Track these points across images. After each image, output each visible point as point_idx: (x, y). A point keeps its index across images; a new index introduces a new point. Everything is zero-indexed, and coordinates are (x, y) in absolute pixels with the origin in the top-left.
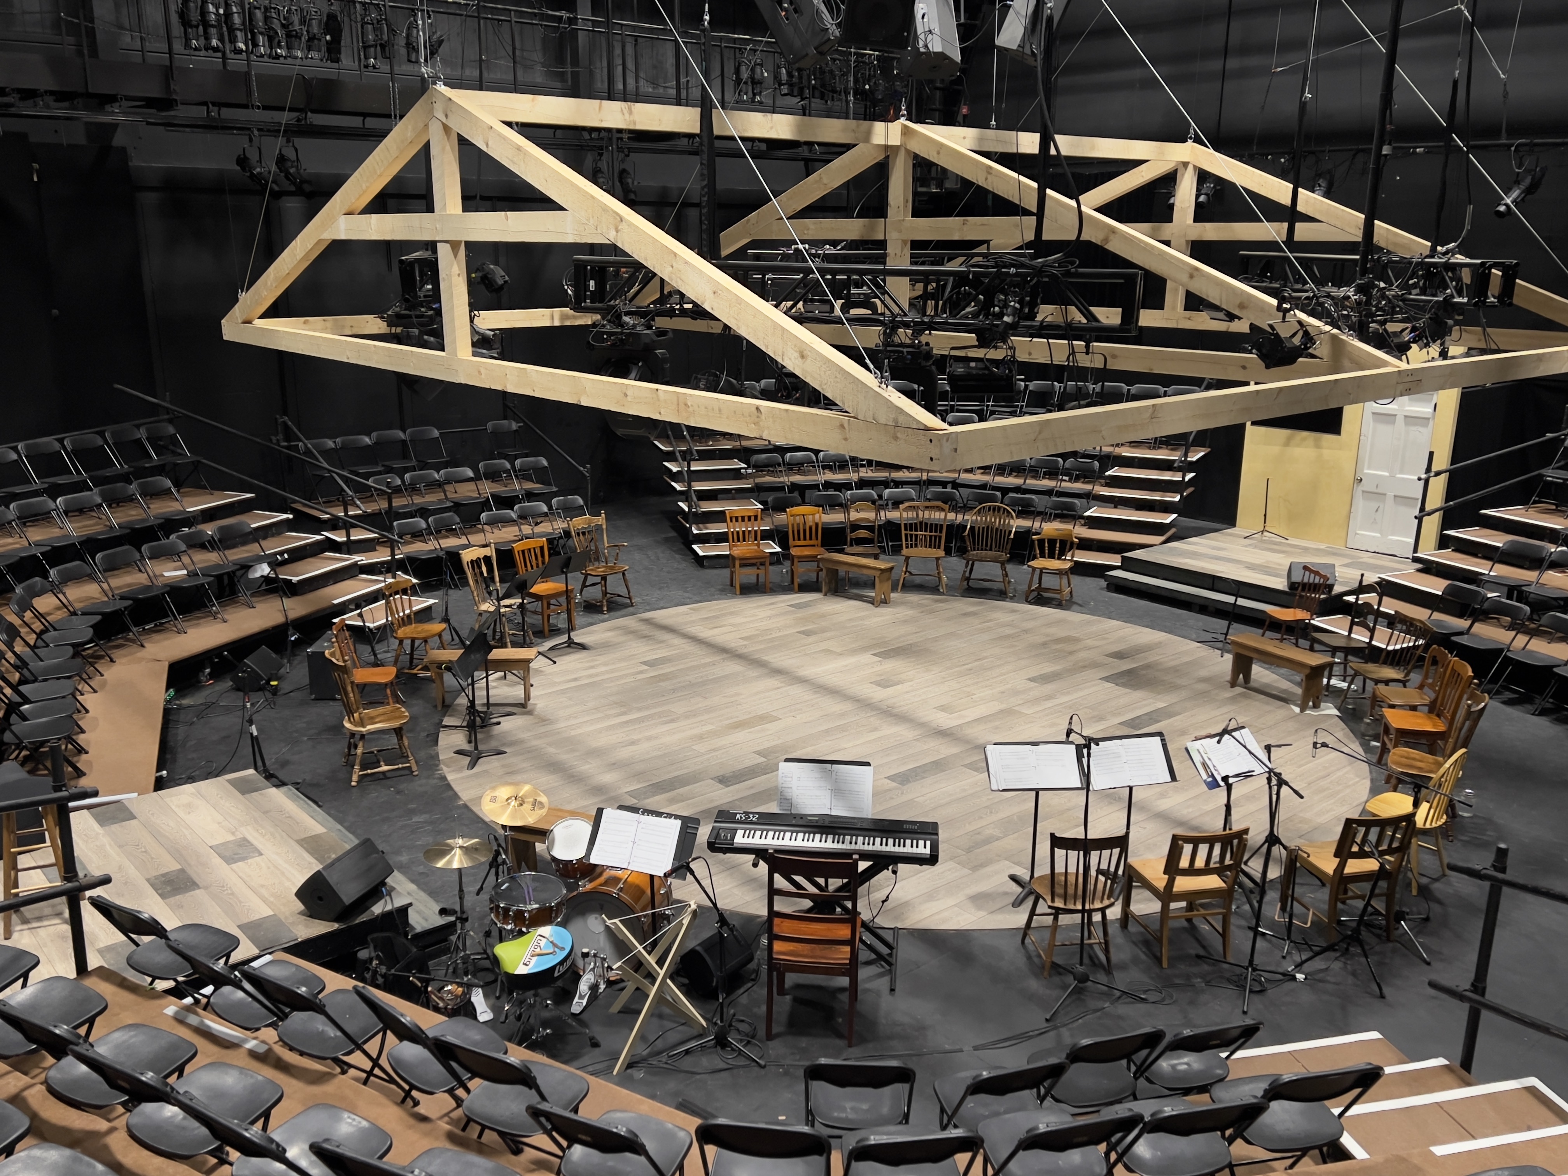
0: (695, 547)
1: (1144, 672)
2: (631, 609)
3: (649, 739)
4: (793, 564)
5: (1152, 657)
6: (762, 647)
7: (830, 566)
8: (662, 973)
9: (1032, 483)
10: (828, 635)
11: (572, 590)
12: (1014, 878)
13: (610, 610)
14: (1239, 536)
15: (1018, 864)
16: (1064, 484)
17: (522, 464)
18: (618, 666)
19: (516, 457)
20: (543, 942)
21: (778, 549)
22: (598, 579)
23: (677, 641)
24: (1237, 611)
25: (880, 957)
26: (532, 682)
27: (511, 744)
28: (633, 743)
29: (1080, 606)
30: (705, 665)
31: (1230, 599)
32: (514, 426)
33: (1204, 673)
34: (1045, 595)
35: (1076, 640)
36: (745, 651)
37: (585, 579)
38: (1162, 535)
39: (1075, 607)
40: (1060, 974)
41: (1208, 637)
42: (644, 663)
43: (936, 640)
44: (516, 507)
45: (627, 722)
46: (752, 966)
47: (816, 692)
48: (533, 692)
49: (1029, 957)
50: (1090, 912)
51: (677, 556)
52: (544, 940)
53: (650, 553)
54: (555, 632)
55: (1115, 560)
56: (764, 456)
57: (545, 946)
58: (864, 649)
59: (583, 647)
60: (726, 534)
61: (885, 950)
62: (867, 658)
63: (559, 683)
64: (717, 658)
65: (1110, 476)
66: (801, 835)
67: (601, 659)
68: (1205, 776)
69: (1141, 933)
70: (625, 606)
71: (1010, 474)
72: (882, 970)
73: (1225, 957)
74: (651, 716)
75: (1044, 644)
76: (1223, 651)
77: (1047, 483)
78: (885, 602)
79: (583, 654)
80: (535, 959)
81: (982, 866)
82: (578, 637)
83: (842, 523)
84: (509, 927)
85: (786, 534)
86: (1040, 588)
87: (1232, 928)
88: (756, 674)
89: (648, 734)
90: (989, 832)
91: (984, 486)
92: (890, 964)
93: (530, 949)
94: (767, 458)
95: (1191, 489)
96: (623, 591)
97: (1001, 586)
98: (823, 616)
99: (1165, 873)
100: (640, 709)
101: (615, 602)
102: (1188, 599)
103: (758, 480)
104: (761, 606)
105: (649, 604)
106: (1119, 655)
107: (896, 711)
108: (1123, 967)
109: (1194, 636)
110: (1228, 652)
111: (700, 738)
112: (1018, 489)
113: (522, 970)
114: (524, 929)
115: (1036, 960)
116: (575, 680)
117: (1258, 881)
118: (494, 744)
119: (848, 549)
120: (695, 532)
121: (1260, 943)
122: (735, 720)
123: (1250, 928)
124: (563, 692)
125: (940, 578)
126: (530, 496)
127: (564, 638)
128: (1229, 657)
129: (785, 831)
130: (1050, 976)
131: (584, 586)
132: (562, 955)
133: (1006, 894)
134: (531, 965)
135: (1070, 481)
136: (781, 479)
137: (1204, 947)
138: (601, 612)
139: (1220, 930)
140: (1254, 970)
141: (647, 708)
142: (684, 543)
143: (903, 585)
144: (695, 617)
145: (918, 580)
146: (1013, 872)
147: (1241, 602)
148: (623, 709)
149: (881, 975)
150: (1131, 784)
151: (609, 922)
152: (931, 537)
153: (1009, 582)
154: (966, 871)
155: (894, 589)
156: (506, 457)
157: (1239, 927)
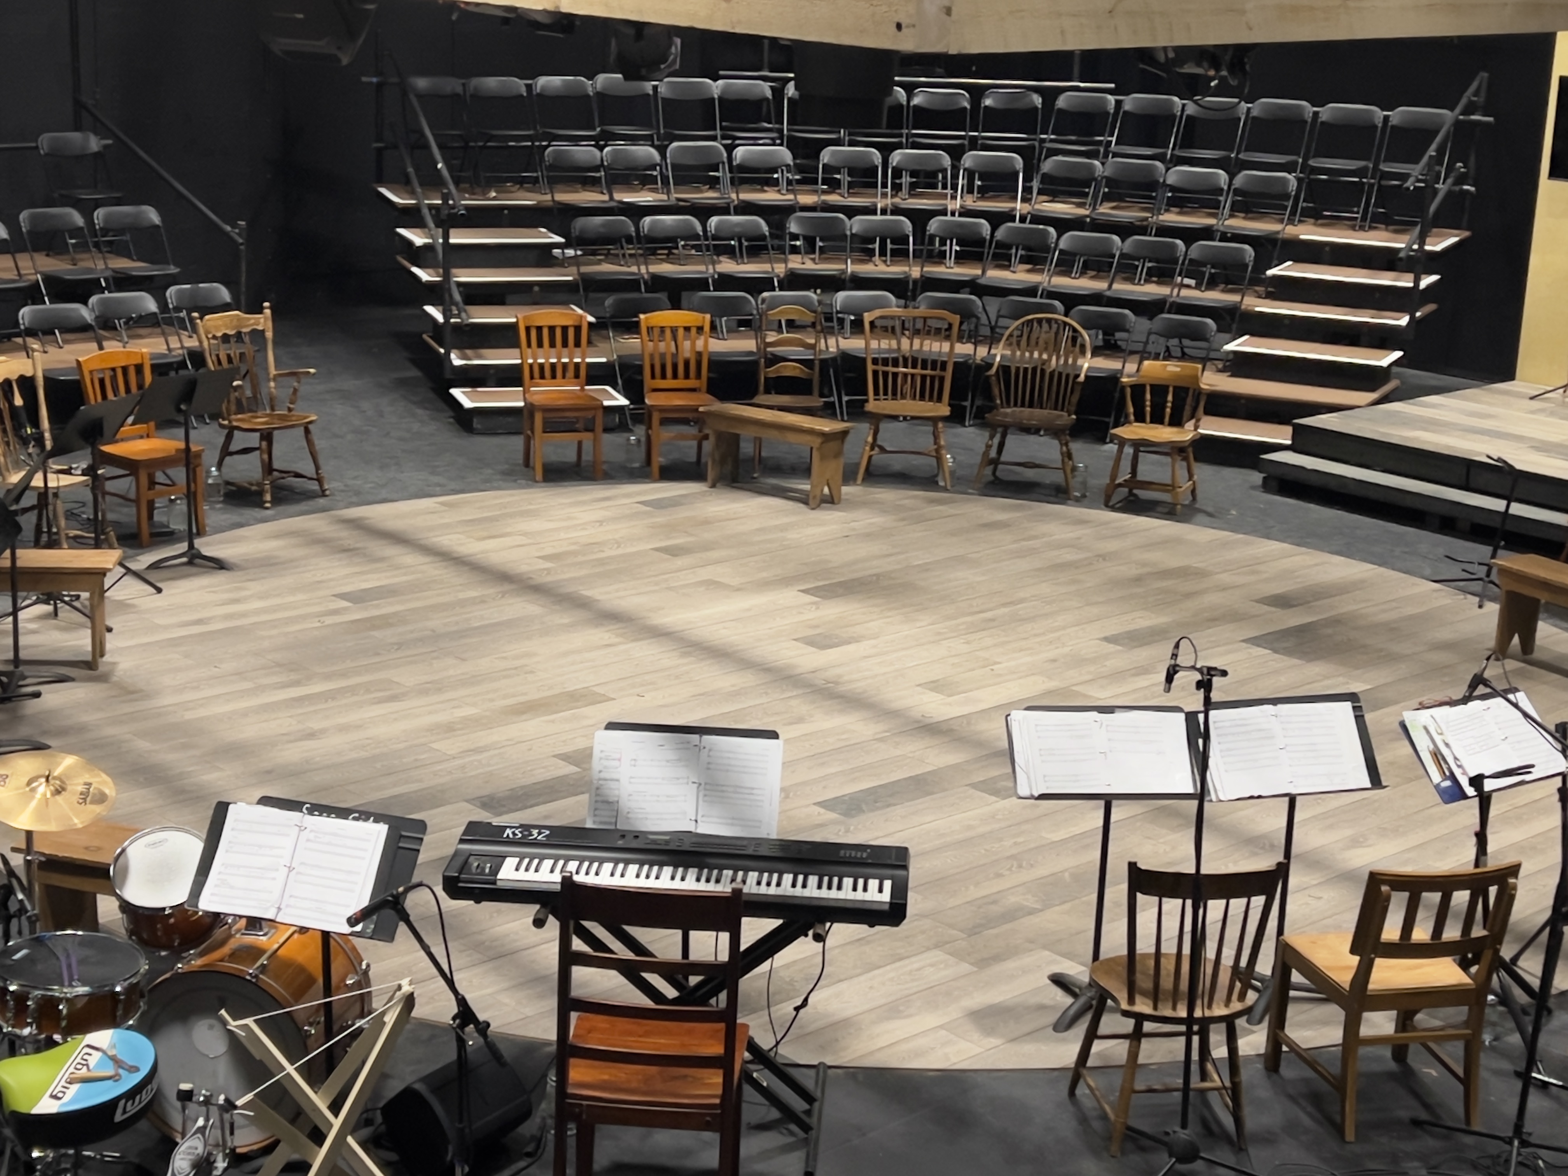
0: (456, 392)
1: (1329, 631)
2: (322, 501)
3: (343, 729)
4: (650, 427)
5: (1345, 606)
6: (583, 572)
7: (723, 427)
8: (337, 1123)
9: (1122, 288)
10: (715, 554)
11: (198, 455)
12: (1059, 981)
13: (277, 501)
14: (1519, 395)
15: (1069, 956)
16: (1185, 292)
17: (107, 218)
18: (291, 599)
19: (98, 204)
20: (95, 1058)
21: (623, 401)
22: (254, 440)
23: (409, 558)
24: (1509, 527)
25: (788, 1114)
26: (109, 623)
27: (63, 732)
28: (311, 735)
29: (1210, 515)
30: (463, 603)
31: (1497, 505)
32: (94, 144)
33: (1445, 634)
34: (1143, 494)
35: (1201, 574)
36: (549, 579)
37: (229, 437)
38: (1373, 390)
39: (1200, 517)
40: (1142, 1149)
41: (1455, 571)
42: (343, 596)
43: (925, 568)
44: (93, 300)
45: (300, 700)
46: (528, 1128)
47: (685, 655)
48: (111, 642)
49: (1083, 1119)
50: (1205, 1023)
51: (420, 412)
52: (97, 1055)
53: (365, 405)
54: (165, 537)
55: (1281, 435)
56: (598, 220)
57: (99, 1065)
58: (786, 581)
59: (219, 565)
60: (517, 368)
61: (798, 1104)
62: (790, 596)
63: (166, 628)
64: (490, 591)
65: (1275, 277)
66: (633, 868)
67: (255, 587)
68: (1436, 777)
69: (1305, 1081)
70: (309, 496)
71: (1083, 273)
72: (792, 1139)
73: (1468, 1121)
74: (352, 690)
75: (1138, 580)
76: (1483, 598)
77: (1152, 290)
78: (831, 501)
79: (218, 579)
80: (75, 1088)
81: (997, 958)
82: (207, 546)
83: (750, 353)
84: (26, 1031)
85: (640, 369)
86: (1133, 482)
87: (1484, 1074)
88: (566, 620)
89: (342, 720)
90: (1013, 900)
91: (1031, 291)
92: (806, 1128)
93: (67, 1070)
94: (605, 225)
95: (1431, 307)
96: (307, 468)
97: (1057, 477)
98: (707, 522)
99: (1353, 951)
100: (328, 677)
101: (290, 489)
102: (1418, 505)
103: (585, 269)
104: (584, 503)
105: (358, 493)
106: (1282, 601)
107: (841, 689)
108: (1267, 1139)
109: (1428, 572)
110: (1493, 599)
111: (449, 729)
112: (1096, 298)
113: (46, 1106)
114: (57, 1037)
115: (1097, 1125)
116: (199, 622)
117: (1537, 988)
118: (24, 731)
119: (761, 399)
120: (457, 362)
121: (1535, 1101)
122: (522, 699)
123: (1518, 1074)
124: (174, 643)
125: (939, 459)
126: (123, 282)
127: (183, 547)
128: (1493, 609)
129: (602, 861)
130: (1123, 1153)
131: (226, 452)
132: (131, 1081)
133: (1041, 1008)
134: (65, 1099)
135: (1198, 287)
136: (634, 269)
137: (1427, 1106)
138: (260, 504)
139: (1460, 1072)
140: (1524, 1144)
141: (344, 675)
142: (434, 390)
143: (868, 471)
144: (450, 517)
145: (897, 463)
146: (1057, 969)
147: (1518, 509)
148: (293, 676)
149: (786, 1149)
150: (1294, 791)
151: (233, 1024)
152: (924, 377)
153: (1074, 469)
154: (965, 967)
155: (849, 477)
156: (77, 204)
157: (1497, 1073)
